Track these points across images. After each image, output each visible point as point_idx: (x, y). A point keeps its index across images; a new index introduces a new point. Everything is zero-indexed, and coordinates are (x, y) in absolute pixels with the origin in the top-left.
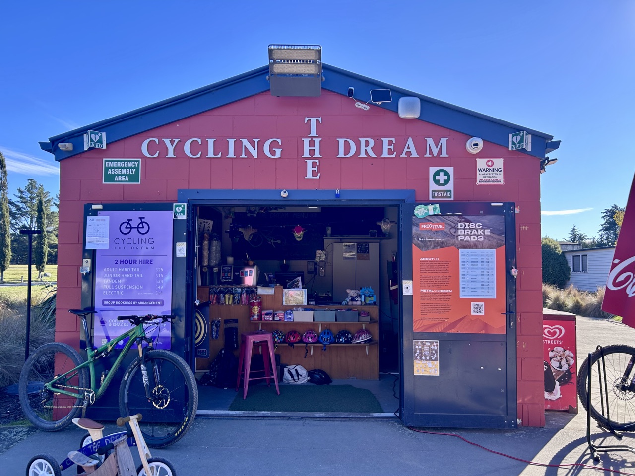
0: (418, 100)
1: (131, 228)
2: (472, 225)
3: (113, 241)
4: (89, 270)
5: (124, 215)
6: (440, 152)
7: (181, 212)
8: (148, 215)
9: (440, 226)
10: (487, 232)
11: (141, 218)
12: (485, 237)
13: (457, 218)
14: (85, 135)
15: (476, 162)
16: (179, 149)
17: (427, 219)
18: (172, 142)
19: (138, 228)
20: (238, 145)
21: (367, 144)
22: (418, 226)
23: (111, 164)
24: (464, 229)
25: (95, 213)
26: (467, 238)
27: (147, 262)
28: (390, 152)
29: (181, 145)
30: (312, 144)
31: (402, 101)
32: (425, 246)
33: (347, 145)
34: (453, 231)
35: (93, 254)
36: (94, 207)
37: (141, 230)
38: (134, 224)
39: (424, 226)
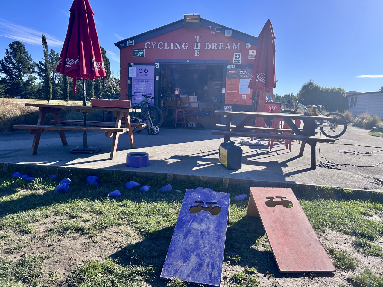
0: (231, 31)
1: (142, 71)
2: (244, 72)
3: (137, 75)
4: (130, 83)
5: (140, 67)
6: (237, 48)
7: (157, 66)
8: (147, 67)
9: (235, 72)
10: (248, 74)
11: (145, 68)
12: (248, 75)
13: (240, 69)
14: (128, 41)
15: (248, 51)
16: (156, 46)
17: (231, 69)
18: (154, 44)
19: (144, 71)
20: (174, 45)
21: (215, 44)
22: (228, 72)
23: (136, 51)
24: (242, 73)
25: (131, 66)
26: (242, 76)
27: (147, 81)
28: (222, 48)
29: (157, 44)
30: (197, 45)
31: (226, 31)
32: (230, 78)
33: (208, 45)
34: (238, 73)
35: (131, 79)
36: (131, 64)
37: (145, 71)
38: (143, 69)
39: (230, 72)
